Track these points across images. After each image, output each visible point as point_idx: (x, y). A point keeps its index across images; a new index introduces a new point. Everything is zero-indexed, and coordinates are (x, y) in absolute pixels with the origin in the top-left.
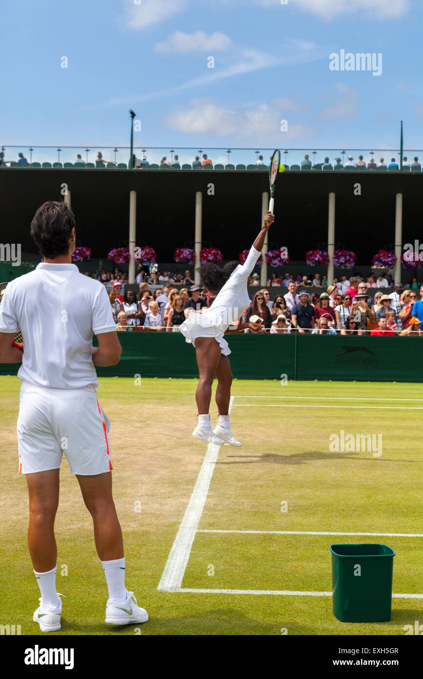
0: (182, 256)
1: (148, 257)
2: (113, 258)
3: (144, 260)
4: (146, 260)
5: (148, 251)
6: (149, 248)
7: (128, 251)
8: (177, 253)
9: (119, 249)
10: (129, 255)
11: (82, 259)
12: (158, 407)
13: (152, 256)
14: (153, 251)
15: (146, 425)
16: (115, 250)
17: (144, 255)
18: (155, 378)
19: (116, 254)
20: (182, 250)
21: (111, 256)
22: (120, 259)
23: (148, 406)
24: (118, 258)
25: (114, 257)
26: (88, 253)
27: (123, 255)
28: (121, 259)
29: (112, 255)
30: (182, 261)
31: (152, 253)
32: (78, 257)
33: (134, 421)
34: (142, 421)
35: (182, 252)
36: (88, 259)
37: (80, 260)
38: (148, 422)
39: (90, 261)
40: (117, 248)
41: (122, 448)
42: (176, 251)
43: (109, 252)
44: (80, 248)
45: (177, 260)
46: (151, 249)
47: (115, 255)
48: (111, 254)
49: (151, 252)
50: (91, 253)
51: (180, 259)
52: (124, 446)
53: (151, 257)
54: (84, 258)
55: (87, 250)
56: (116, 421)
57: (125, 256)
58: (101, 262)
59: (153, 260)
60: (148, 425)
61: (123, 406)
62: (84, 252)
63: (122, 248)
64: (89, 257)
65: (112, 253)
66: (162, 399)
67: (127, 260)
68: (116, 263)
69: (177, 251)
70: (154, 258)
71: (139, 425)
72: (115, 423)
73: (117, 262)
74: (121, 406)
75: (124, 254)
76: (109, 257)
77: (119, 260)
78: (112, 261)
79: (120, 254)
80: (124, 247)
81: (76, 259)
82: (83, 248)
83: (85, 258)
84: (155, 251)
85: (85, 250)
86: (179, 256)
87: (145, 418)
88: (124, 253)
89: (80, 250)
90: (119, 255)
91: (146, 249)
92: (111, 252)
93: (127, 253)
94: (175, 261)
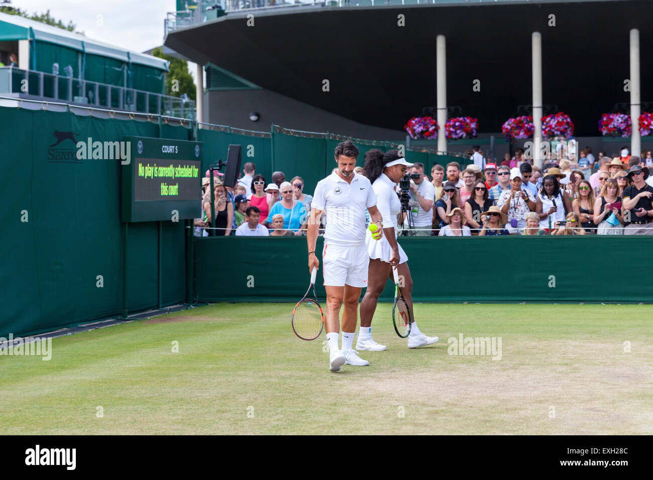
0: (611, 126)
1: (562, 128)
2: (509, 132)
3: (556, 132)
4: (559, 133)
5: (560, 120)
6: (563, 115)
7: (532, 121)
8: (603, 121)
9: (518, 118)
10: (533, 127)
11: (464, 135)
12: (590, 344)
13: (566, 126)
14: (569, 120)
15: (574, 369)
16: (513, 120)
17: (556, 125)
18: (581, 304)
19: (515, 126)
20: (611, 117)
21: (507, 128)
22: (520, 132)
23: (574, 343)
24: (518, 131)
25: (511, 129)
26: (473, 126)
27: (524, 126)
28: (522, 133)
29: (509, 127)
30: (612, 133)
31: (567, 123)
32: (458, 132)
33: (556, 364)
34: (567, 364)
35: (612, 120)
36: (474, 134)
37: (462, 136)
38: (576, 365)
39: (476, 137)
40: (515, 117)
41: (540, 402)
42: (602, 118)
43: (504, 123)
44: (461, 119)
45: (605, 132)
46: (566, 116)
47: (512, 127)
48: (507, 125)
49: (565, 121)
50: (477, 126)
51: (609, 130)
52: (543, 399)
53: (566, 129)
54: (467, 134)
55: (472, 122)
56: (529, 365)
57: (527, 128)
58: (492, 138)
59: (568, 132)
60: (576, 370)
61: (536, 344)
62: (467, 124)
63: (523, 117)
64: (475, 131)
65: (509, 125)
66: (594, 332)
67: (530, 134)
68: (514, 138)
69: (605, 119)
70: (570, 129)
71: (563, 369)
72: (527, 367)
73: (516, 137)
74: (534, 344)
75: (526, 125)
76: (504, 131)
77: (518, 134)
78: (509, 136)
79: (521, 125)
80: (525, 116)
81: (456, 134)
82: (466, 118)
83: (469, 133)
84: (571, 120)
85: (468, 121)
86: (607, 126)
87: (571, 359)
88: (526, 123)
89: (461, 122)
90: (519, 126)
91: (558, 117)
92: (507, 123)
93: (531, 124)
94: (602, 133)
